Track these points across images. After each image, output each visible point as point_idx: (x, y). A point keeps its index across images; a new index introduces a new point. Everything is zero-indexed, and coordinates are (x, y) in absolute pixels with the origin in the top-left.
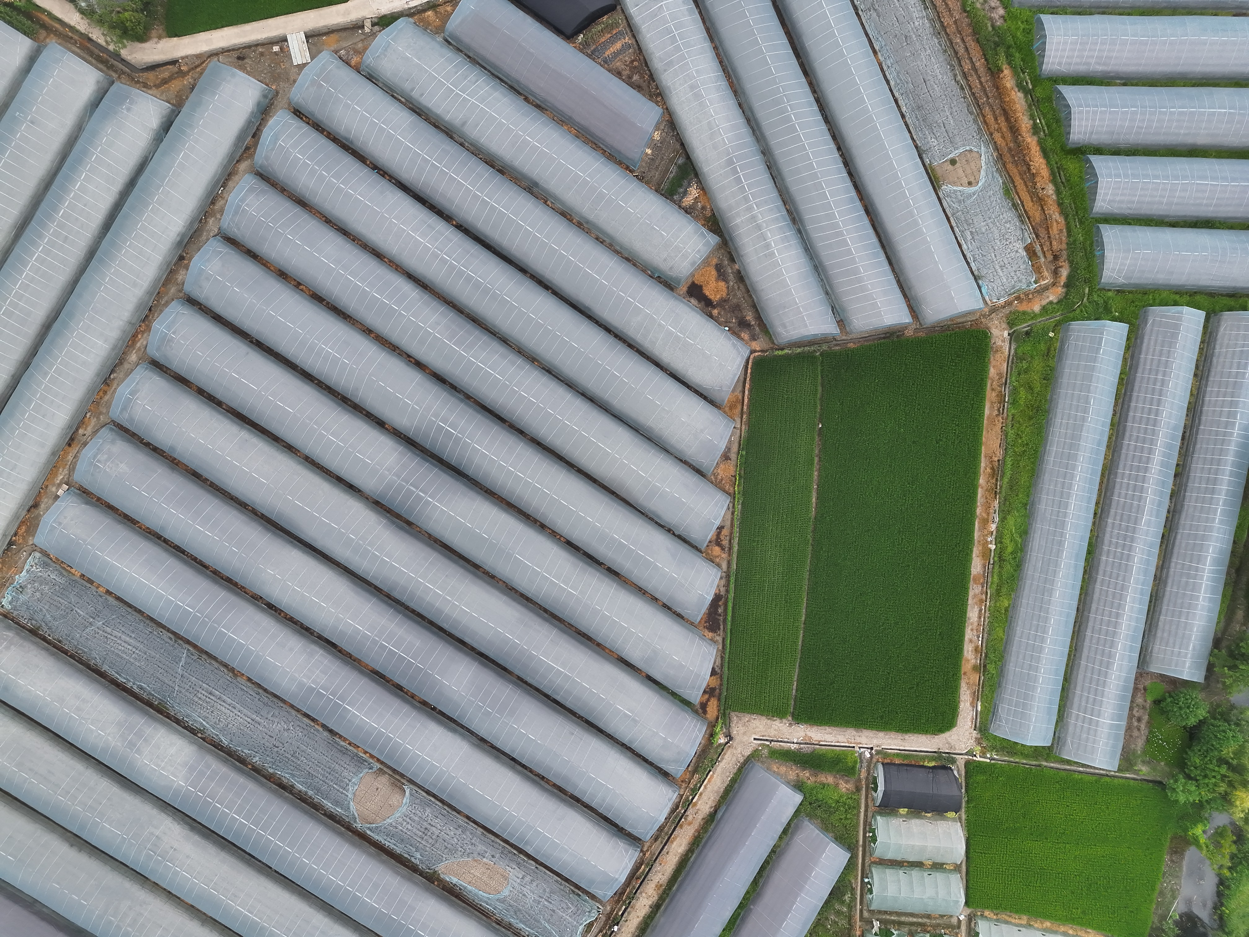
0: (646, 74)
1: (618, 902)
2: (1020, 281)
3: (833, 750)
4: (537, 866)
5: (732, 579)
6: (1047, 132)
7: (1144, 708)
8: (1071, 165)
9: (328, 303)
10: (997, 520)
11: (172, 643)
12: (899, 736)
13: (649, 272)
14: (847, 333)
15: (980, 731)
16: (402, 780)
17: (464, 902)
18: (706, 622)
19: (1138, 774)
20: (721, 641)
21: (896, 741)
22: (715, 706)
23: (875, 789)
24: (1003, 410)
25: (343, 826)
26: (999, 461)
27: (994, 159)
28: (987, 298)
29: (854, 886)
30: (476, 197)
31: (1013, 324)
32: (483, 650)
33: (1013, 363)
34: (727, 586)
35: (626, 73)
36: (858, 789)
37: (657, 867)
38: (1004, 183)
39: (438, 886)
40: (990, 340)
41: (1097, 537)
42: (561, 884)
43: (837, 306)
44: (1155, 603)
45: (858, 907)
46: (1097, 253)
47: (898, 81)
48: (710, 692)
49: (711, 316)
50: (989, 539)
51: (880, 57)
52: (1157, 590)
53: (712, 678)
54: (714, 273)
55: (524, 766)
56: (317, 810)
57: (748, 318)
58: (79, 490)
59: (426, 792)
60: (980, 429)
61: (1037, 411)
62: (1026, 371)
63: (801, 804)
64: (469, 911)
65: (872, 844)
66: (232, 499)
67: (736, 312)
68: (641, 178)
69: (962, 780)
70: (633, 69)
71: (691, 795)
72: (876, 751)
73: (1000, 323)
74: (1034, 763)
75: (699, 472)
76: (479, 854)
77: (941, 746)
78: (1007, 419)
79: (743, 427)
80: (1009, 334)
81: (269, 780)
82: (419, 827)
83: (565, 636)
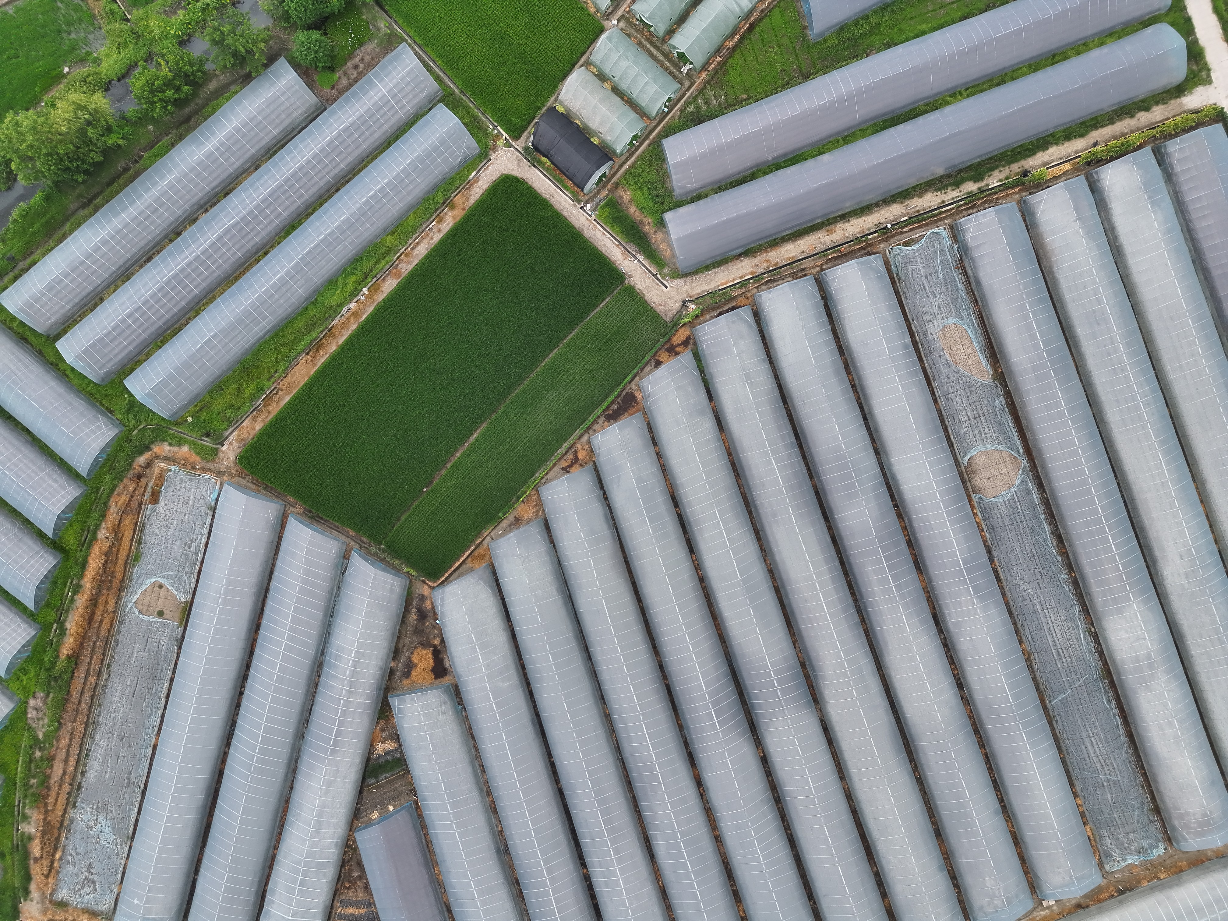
0: (345, 870)
1: (871, 245)
2: (181, 479)
3: (613, 231)
4: (911, 321)
5: (587, 424)
6: (70, 581)
7: (345, 73)
8: (71, 539)
9: (732, 886)
10: (345, 309)
11: (1058, 718)
12: (552, 201)
13: (464, 713)
14: (347, 545)
15: (487, 156)
16: (964, 471)
17: (989, 339)
18: (633, 406)
19: (390, 24)
20: (633, 383)
21: (559, 199)
22: (676, 336)
23: (604, 175)
24: (273, 390)
25: (1037, 472)
26: (307, 354)
27: (127, 592)
28: (217, 487)
29: (679, 113)
30: (553, 881)
31: (214, 452)
32: (822, 521)
33: (237, 421)
34: (595, 422)
35: (360, 884)
36: (617, 185)
37: (820, 248)
38: (134, 566)
39: (1000, 367)
40: (241, 453)
41: (277, 235)
42: (905, 293)
43: (339, 572)
44: (273, 148)
45: (688, 94)
46: (104, 456)
47: (154, 710)
48: (673, 351)
49: (443, 641)
50: (363, 298)
51: (154, 739)
52: (263, 157)
53: (662, 360)
54: (414, 673)
55: (861, 407)
56: (1047, 500)
57: (415, 617)
58: (1036, 892)
59: (953, 446)
60: (303, 389)
61: (247, 368)
62: (232, 406)
63: (671, 209)
64: (991, 328)
65: (639, 134)
66: (925, 792)
67: (421, 629)
68: (413, 791)
69: (531, 129)
70: (353, 882)
71: (749, 283)
72: (579, 204)
73: (222, 460)
74: (464, 98)
75: (547, 527)
76: (949, 366)
77: (526, 168)
78: (276, 381)
79: (486, 534)
80: (223, 445)
81: (1067, 553)
82: (979, 424)
83: (751, 483)
